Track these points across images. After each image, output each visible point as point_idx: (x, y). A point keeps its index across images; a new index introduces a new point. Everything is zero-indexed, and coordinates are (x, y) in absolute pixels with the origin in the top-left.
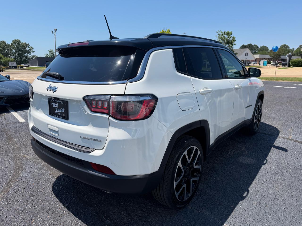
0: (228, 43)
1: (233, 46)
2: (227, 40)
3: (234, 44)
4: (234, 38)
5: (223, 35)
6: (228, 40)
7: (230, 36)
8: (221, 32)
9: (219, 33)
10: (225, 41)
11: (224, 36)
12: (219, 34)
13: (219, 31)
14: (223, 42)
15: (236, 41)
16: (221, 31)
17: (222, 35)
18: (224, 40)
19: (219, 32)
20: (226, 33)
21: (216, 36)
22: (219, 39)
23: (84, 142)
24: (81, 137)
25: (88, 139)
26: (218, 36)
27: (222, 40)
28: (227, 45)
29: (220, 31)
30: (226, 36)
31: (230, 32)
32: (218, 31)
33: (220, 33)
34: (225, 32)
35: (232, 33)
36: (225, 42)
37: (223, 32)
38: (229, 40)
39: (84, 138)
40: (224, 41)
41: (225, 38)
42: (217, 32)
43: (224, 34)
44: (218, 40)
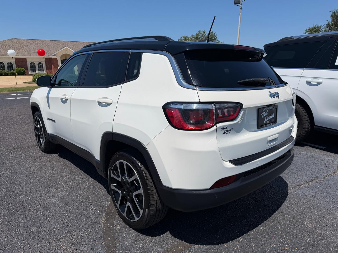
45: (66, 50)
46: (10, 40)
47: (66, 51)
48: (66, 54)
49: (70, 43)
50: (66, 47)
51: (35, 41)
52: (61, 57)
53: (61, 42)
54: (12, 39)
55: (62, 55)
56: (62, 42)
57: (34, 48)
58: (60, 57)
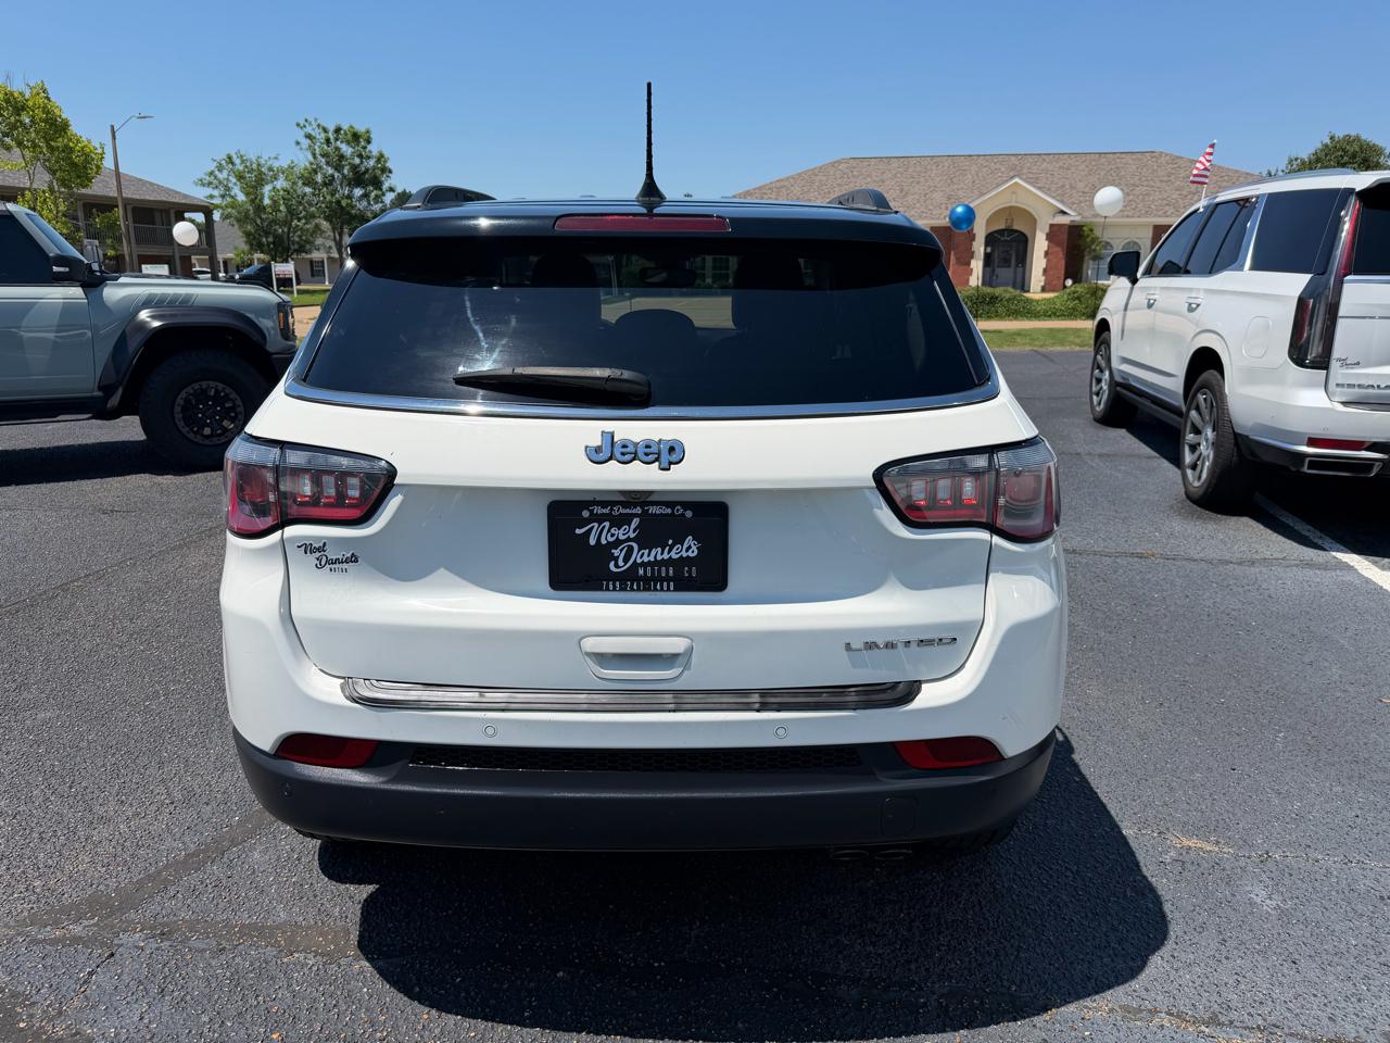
0: (358, 178)
1: (384, 194)
2: (354, 168)
3: (385, 186)
4: (381, 157)
5: (332, 141)
6: (359, 165)
7: (365, 148)
8: (319, 126)
9: (309, 130)
10: (346, 171)
11: (337, 149)
12: (309, 136)
13: (306, 120)
14: (336, 175)
15: (390, 172)
16: (316, 120)
17: (328, 141)
18: (338, 168)
19: (310, 124)
20: (346, 134)
21: (298, 143)
22: (315, 157)
23: (867, 666)
24: (848, 647)
25: (890, 645)
26: (306, 143)
27: (332, 167)
28: (358, 192)
29: (311, 119)
30: (346, 150)
31: (361, 128)
32: (302, 123)
33: (313, 129)
34: (338, 130)
35: (372, 136)
36: (343, 174)
37: (331, 128)
38: (363, 169)
39: (870, 646)
40: (339, 172)
41: (342, 157)
42: (298, 125)
43: (337, 139)
44: (311, 164)
45: (1014, 193)
46: (833, 164)
47: (1014, 196)
48: (1011, 207)
49: (1044, 160)
50: (1017, 180)
51: (913, 161)
52: (989, 222)
53: (1006, 158)
54: (839, 162)
55: (994, 214)
56: (1013, 158)
57: (902, 190)
58: (984, 222)
